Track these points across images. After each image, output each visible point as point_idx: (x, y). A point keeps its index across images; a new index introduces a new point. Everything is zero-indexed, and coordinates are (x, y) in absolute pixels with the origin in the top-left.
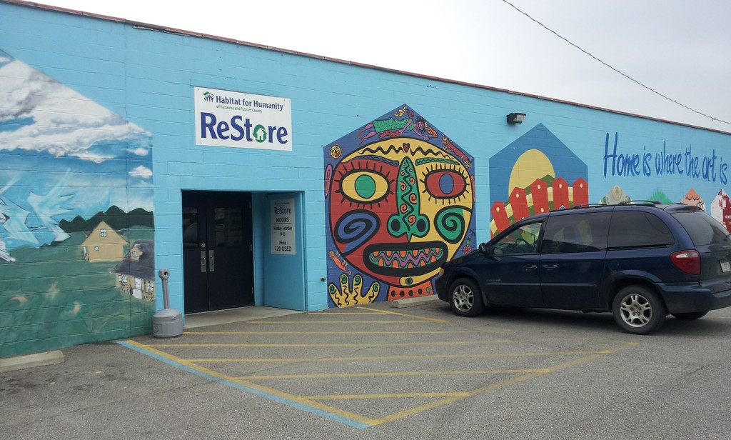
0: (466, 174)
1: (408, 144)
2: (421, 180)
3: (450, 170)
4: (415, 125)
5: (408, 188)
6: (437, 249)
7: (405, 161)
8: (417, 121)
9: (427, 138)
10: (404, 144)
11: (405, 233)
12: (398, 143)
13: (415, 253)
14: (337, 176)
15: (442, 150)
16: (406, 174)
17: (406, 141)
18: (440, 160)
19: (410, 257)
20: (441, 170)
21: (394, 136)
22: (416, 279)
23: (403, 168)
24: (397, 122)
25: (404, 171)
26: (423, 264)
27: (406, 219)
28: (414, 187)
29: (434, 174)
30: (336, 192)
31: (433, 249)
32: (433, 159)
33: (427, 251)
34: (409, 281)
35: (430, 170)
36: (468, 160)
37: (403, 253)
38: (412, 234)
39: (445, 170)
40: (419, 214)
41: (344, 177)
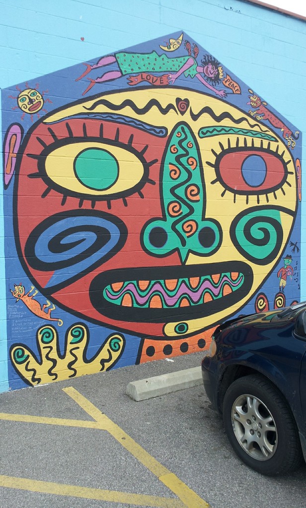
0: (287, 157)
1: (187, 101)
2: (208, 163)
3: (261, 149)
4: (200, 69)
5: (184, 176)
6: (235, 275)
7: (179, 129)
8: (205, 63)
9: (222, 93)
10: (178, 100)
11: (177, 249)
12: (166, 97)
13: (194, 281)
14: (34, 147)
15: (249, 115)
16: (181, 152)
17: (183, 94)
18: (245, 132)
19: (184, 289)
20: (246, 148)
21: (158, 83)
22: (194, 325)
23: (175, 141)
24: (166, 59)
25: (177, 146)
26: (208, 298)
27: (179, 227)
28: (196, 174)
29: (233, 155)
30: (31, 176)
31: (228, 274)
32: (231, 128)
33: (216, 277)
34: (181, 328)
35: (226, 147)
36: (293, 135)
37: (171, 283)
38: (190, 251)
39: (253, 148)
40: (204, 219)
41: (48, 149)
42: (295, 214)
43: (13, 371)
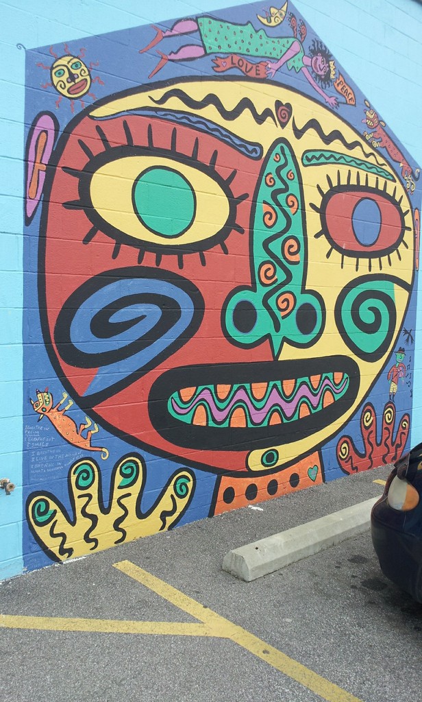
0: (405, 206)
1: (289, 106)
2: (312, 206)
3: (375, 190)
4: (308, 61)
5: (282, 223)
6: (338, 375)
7: (278, 150)
8: (314, 52)
9: (332, 101)
10: (278, 104)
11: (268, 336)
12: (264, 96)
13: (289, 385)
14: (74, 157)
15: (363, 138)
16: (279, 185)
17: (286, 96)
18: (359, 164)
19: (275, 398)
20: (357, 188)
21: (252, 74)
22: (287, 452)
23: (271, 167)
25: (274, 175)
26: (304, 412)
27: (272, 302)
28: (296, 220)
29: (343, 195)
30: (69, 205)
31: (330, 375)
32: (342, 156)
33: (315, 379)
34: (270, 458)
35: (335, 184)
36: (412, 173)
37: (259, 389)
38: (285, 340)
39: (366, 188)
40: (304, 291)
41: (96, 162)
42: (410, 288)
43: (31, 539)
